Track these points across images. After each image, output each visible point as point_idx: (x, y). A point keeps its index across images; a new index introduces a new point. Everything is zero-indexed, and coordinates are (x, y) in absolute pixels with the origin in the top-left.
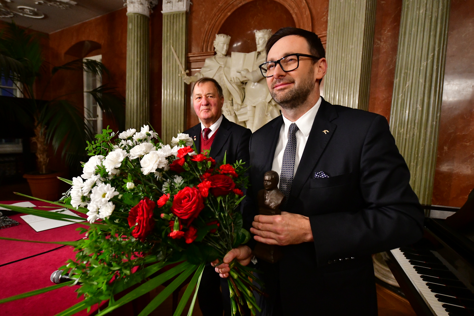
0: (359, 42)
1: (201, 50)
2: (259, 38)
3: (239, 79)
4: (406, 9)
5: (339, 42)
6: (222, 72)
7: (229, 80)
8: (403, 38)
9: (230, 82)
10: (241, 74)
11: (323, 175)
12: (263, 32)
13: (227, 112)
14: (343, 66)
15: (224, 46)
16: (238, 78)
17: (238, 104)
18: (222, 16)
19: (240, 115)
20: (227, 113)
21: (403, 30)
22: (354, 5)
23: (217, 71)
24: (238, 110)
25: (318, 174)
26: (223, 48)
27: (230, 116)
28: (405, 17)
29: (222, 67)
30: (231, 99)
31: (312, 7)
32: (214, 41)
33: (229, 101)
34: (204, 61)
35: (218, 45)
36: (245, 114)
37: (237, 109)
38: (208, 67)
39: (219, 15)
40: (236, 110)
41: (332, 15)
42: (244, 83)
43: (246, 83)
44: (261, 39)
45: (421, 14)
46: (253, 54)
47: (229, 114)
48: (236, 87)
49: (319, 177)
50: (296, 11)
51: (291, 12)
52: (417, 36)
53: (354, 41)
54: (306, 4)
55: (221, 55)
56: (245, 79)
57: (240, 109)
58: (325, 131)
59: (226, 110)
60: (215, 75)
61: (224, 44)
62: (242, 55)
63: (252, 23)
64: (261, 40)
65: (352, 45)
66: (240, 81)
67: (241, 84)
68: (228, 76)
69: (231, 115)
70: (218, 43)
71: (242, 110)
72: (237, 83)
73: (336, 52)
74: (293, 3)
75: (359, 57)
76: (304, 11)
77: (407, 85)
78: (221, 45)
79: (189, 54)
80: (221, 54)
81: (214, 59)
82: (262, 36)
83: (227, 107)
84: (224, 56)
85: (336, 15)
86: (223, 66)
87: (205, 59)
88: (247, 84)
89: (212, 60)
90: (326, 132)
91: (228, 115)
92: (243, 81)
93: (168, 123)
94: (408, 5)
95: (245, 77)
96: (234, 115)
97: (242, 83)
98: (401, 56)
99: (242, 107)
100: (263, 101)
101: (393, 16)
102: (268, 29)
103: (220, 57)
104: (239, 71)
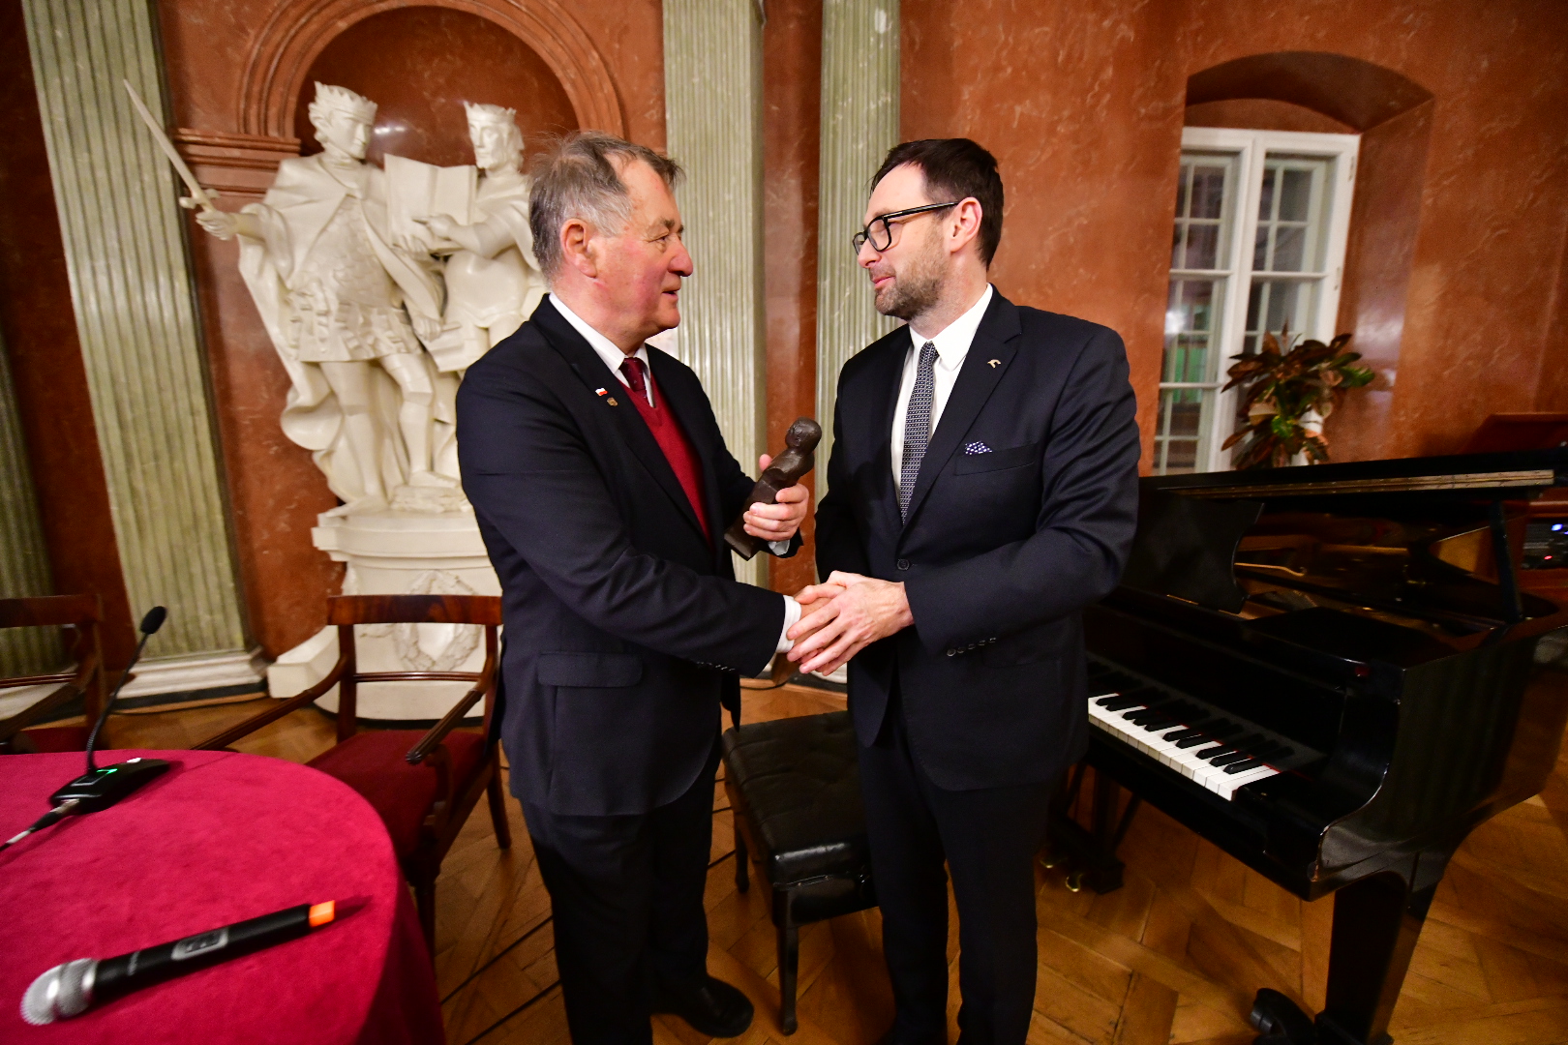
0: (743, 188)
1: (239, 125)
2: (483, 129)
3: (424, 243)
4: (831, 136)
5: (698, 181)
6: (357, 211)
7: (390, 242)
8: (830, 196)
9: (391, 250)
10: (429, 229)
11: (982, 449)
12: (495, 113)
13: (395, 342)
14: (714, 240)
15: (354, 127)
16: (419, 239)
17: (431, 320)
18: (313, 27)
19: (444, 351)
20: (393, 345)
21: (830, 178)
22: (725, 100)
23: (340, 207)
24: (433, 336)
25: (972, 448)
26: (351, 135)
27: (407, 355)
28: (830, 149)
29: (354, 197)
30: (397, 304)
31: (616, 75)
32: (312, 106)
33: (395, 310)
34: (274, 168)
35: (329, 121)
36: (459, 348)
37: (431, 333)
38: (296, 189)
39: (303, 20)
40: (426, 338)
41: (675, 110)
42: (441, 258)
43: (446, 259)
44: (488, 131)
45: (860, 152)
46: (463, 173)
47: (403, 350)
48: (414, 266)
49: (973, 452)
50: (573, 76)
51: (559, 74)
52: (857, 194)
53: (732, 184)
54: (601, 64)
55: (343, 158)
56: (446, 245)
57: (439, 337)
58: (992, 362)
59: (390, 338)
60: (331, 220)
61: (356, 121)
62: (422, 169)
63: (426, 75)
64: (490, 135)
65: (729, 192)
66: (429, 250)
67: (431, 260)
68: (382, 231)
69: (409, 351)
70: (331, 114)
71: (445, 338)
72: (417, 254)
73: (693, 204)
74: (560, 50)
75: (747, 223)
76: (597, 83)
77: (847, 294)
78: (346, 125)
79: (183, 131)
80: (347, 155)
81: (318, 167)
82: (490, 124)
83: (390, 328)
84: (358, 164)
85: (686, 114)
86: (359, 195)
87: (278, 162)
88: (452, 261)
89: (312, 169)
90: (996, 363)
91: (399, 351)
92: (439, 250)
93: (123, 379)
94: (834, 127)
95: (448, 239)
96: (419, 351)
97: (435, 256)
98: (829, 232)
99: (446, 328)
100: (513, 313)
101: (796, 144)
102: (507, 108)
103: (343, 164)
104: (424, 219)
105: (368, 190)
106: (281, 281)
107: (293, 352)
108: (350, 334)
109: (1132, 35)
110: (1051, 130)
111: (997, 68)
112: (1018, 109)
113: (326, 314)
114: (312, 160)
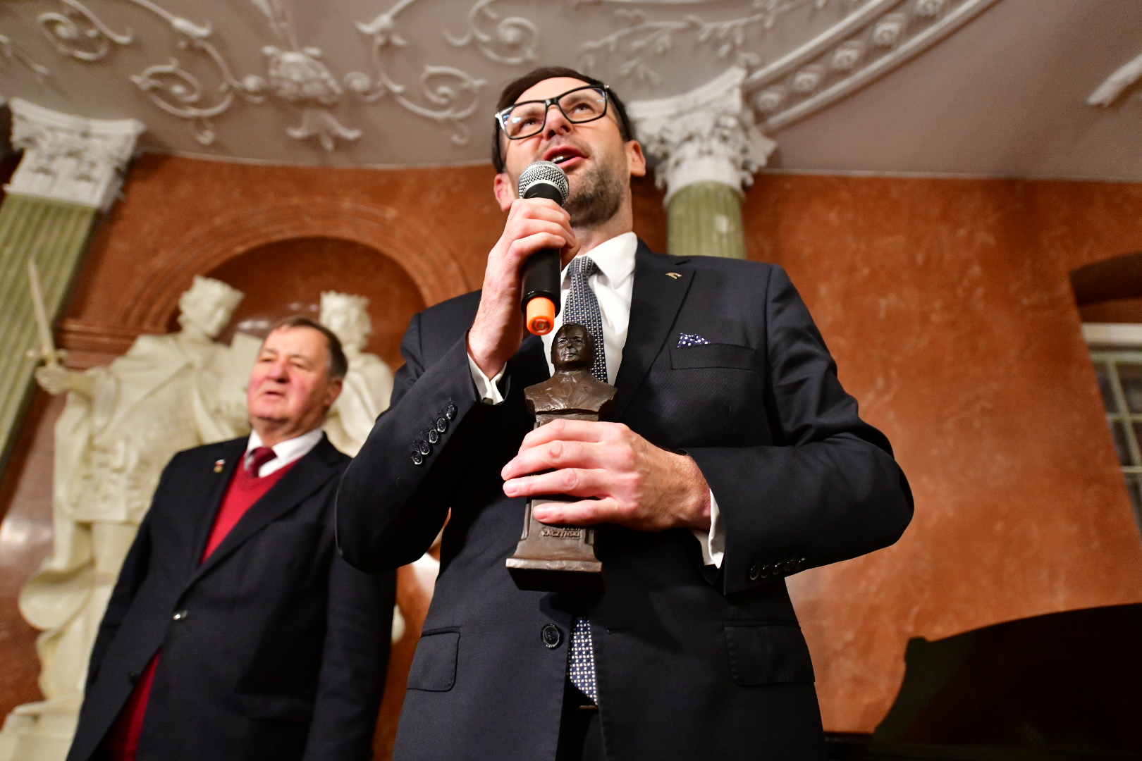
1: (119, 319)
6: (191, 379)
7: (213, 409)
18: (215, 250)
23: (176, 375)
29: (193, 367)
32: (184, 295)
35: (195, 306)
54: (459, 272)
55: (197, 335)
58: (670, 274)
70: (200, 300)
76: (452, 286)
78: (208, 308)
79: (70, 323)
80: (200, 333)
84: (209, 341)
86: (198, 365)
90: (675, 276)
103: (195, 341)
105: (209, 364)
106: (91, 439)
107: (69, 510)
108: (135, 494)
109: (991, 240)
110: (925, 319)
111: (853, 269)
112: (883, 303)
113: (119, 471)
114: (169, 340)
